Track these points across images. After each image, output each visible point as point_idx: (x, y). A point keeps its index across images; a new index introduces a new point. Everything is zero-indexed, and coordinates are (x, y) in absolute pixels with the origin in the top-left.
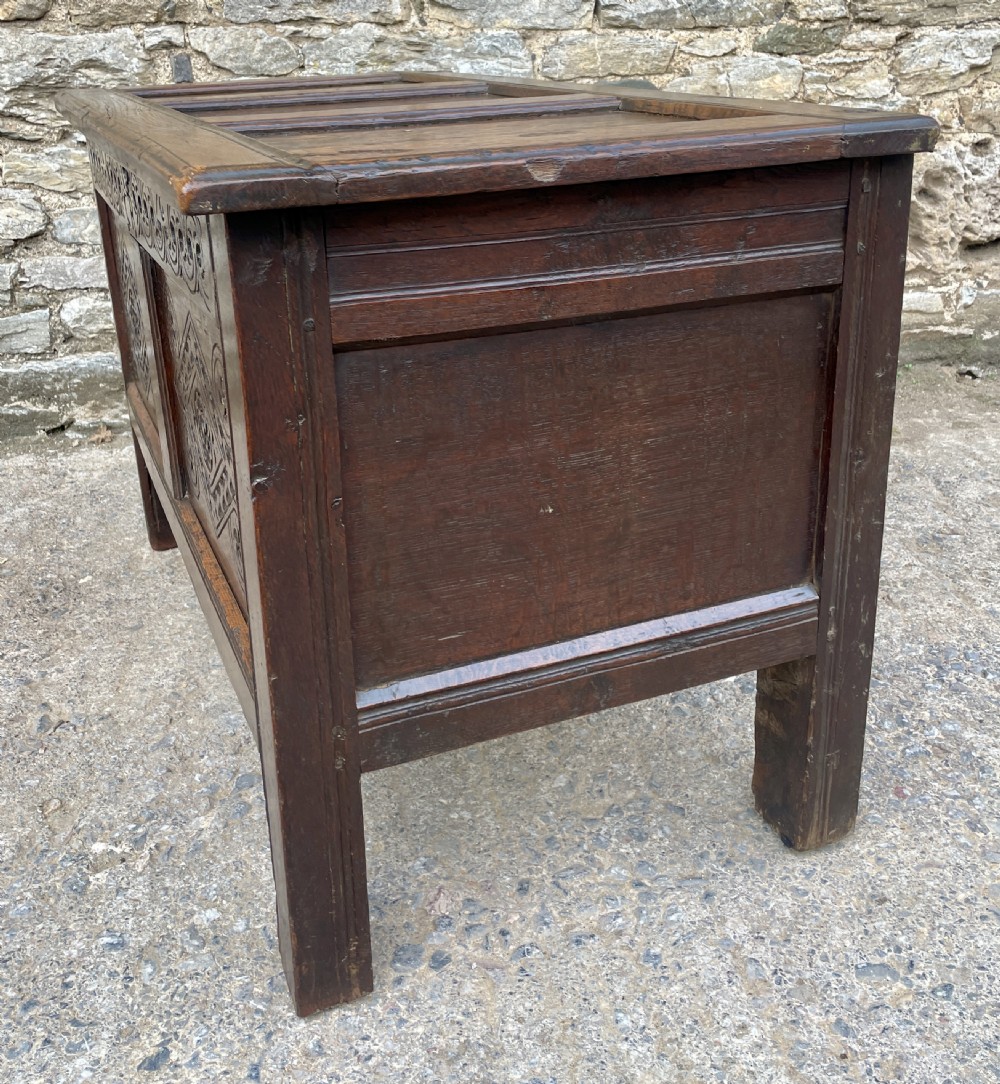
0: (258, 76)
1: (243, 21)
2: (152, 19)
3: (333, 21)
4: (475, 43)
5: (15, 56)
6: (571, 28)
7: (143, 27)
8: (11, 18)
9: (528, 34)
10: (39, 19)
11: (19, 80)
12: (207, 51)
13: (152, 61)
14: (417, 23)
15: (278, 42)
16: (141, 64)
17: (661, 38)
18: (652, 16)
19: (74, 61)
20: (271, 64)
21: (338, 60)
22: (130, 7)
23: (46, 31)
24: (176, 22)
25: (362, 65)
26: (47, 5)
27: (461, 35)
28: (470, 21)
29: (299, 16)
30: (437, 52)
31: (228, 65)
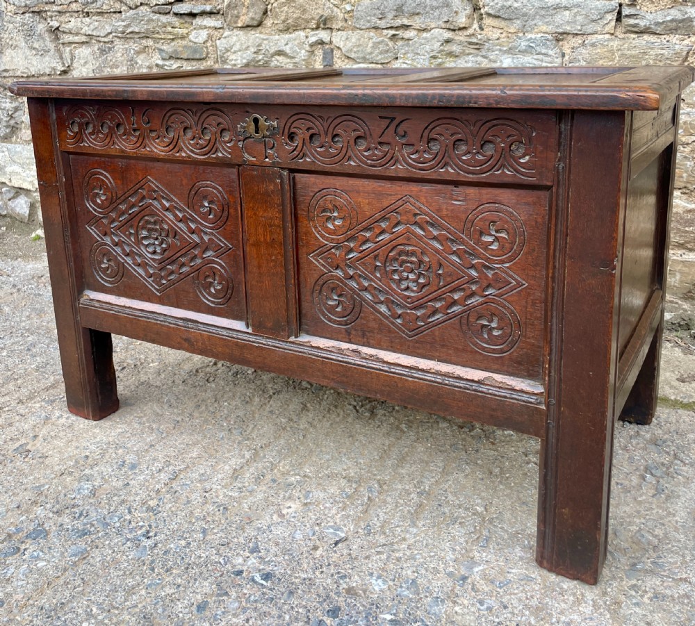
0: (370, 63)
1: (364, 27)
2: (314, 26)
3: (418, 28)
4: (515, 44)
5: (244, 47)
6: (596, 33)
7: (310, 30)
8: (245, 25)
9: (560, 37)
10: (259, 25)
11: (245, 61)
12: (341, 47)
13: (313, 52)
14: (477, 29)
15: (382, 41)
16: (307, 53)
17: (678, 42)
18: (669, 24)
19: (272, 51)
20: (377, 56)
21: (418, 54)
22: (303, 19)
23: (261, 33)
24: (328, 28)
25: (434, 57)
26: (262, 18)
27: (508, 37)
28: (515, 28)
29: (397, 25)
30: (488, 49)
31: (353, 55)
